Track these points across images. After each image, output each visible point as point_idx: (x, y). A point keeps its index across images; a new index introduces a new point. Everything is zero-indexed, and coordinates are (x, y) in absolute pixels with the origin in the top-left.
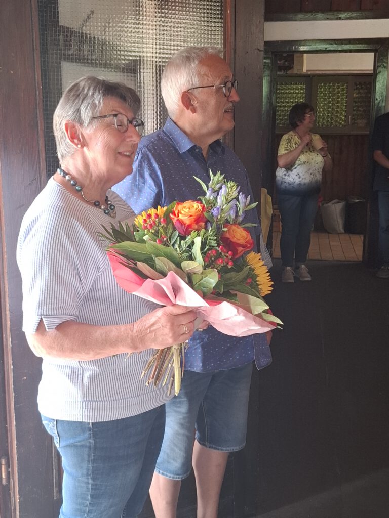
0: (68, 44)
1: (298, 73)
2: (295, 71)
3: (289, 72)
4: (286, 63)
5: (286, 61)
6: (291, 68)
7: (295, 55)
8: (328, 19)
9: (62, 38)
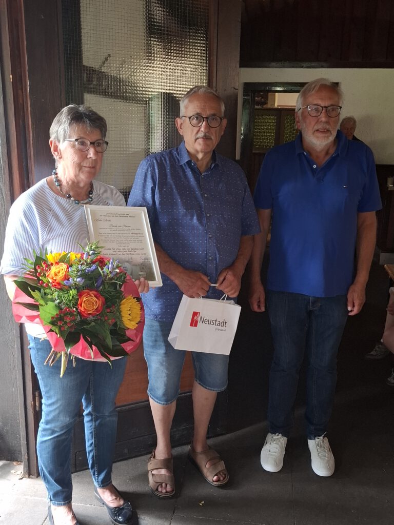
0: (90, 80)
1: (271, 107)
2: (269, 106)
3: (265, 106)
4: (263, 100)
5: (262, 98)
6: (266, 103)
7: (269, 94)
8: (293, 67)
9: (85, 75)
